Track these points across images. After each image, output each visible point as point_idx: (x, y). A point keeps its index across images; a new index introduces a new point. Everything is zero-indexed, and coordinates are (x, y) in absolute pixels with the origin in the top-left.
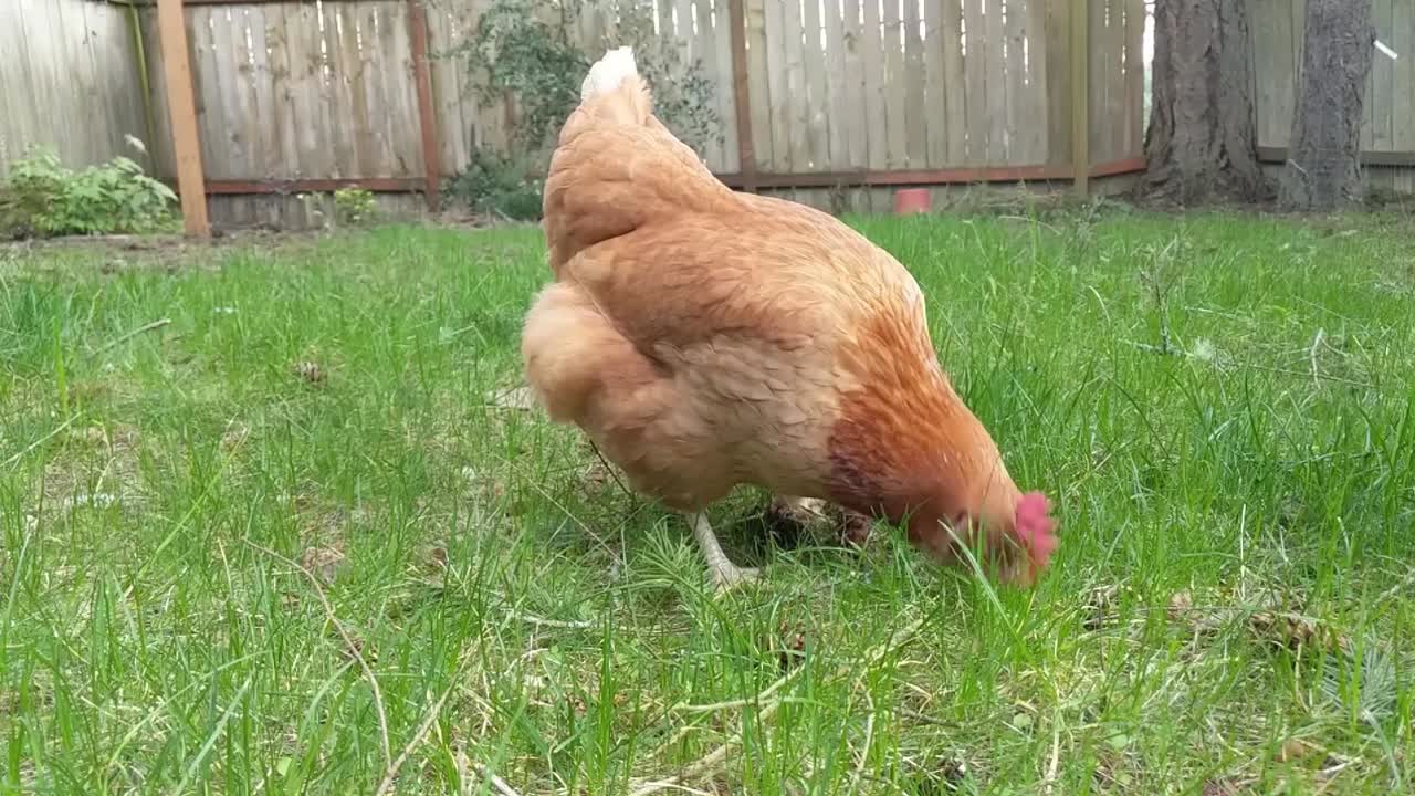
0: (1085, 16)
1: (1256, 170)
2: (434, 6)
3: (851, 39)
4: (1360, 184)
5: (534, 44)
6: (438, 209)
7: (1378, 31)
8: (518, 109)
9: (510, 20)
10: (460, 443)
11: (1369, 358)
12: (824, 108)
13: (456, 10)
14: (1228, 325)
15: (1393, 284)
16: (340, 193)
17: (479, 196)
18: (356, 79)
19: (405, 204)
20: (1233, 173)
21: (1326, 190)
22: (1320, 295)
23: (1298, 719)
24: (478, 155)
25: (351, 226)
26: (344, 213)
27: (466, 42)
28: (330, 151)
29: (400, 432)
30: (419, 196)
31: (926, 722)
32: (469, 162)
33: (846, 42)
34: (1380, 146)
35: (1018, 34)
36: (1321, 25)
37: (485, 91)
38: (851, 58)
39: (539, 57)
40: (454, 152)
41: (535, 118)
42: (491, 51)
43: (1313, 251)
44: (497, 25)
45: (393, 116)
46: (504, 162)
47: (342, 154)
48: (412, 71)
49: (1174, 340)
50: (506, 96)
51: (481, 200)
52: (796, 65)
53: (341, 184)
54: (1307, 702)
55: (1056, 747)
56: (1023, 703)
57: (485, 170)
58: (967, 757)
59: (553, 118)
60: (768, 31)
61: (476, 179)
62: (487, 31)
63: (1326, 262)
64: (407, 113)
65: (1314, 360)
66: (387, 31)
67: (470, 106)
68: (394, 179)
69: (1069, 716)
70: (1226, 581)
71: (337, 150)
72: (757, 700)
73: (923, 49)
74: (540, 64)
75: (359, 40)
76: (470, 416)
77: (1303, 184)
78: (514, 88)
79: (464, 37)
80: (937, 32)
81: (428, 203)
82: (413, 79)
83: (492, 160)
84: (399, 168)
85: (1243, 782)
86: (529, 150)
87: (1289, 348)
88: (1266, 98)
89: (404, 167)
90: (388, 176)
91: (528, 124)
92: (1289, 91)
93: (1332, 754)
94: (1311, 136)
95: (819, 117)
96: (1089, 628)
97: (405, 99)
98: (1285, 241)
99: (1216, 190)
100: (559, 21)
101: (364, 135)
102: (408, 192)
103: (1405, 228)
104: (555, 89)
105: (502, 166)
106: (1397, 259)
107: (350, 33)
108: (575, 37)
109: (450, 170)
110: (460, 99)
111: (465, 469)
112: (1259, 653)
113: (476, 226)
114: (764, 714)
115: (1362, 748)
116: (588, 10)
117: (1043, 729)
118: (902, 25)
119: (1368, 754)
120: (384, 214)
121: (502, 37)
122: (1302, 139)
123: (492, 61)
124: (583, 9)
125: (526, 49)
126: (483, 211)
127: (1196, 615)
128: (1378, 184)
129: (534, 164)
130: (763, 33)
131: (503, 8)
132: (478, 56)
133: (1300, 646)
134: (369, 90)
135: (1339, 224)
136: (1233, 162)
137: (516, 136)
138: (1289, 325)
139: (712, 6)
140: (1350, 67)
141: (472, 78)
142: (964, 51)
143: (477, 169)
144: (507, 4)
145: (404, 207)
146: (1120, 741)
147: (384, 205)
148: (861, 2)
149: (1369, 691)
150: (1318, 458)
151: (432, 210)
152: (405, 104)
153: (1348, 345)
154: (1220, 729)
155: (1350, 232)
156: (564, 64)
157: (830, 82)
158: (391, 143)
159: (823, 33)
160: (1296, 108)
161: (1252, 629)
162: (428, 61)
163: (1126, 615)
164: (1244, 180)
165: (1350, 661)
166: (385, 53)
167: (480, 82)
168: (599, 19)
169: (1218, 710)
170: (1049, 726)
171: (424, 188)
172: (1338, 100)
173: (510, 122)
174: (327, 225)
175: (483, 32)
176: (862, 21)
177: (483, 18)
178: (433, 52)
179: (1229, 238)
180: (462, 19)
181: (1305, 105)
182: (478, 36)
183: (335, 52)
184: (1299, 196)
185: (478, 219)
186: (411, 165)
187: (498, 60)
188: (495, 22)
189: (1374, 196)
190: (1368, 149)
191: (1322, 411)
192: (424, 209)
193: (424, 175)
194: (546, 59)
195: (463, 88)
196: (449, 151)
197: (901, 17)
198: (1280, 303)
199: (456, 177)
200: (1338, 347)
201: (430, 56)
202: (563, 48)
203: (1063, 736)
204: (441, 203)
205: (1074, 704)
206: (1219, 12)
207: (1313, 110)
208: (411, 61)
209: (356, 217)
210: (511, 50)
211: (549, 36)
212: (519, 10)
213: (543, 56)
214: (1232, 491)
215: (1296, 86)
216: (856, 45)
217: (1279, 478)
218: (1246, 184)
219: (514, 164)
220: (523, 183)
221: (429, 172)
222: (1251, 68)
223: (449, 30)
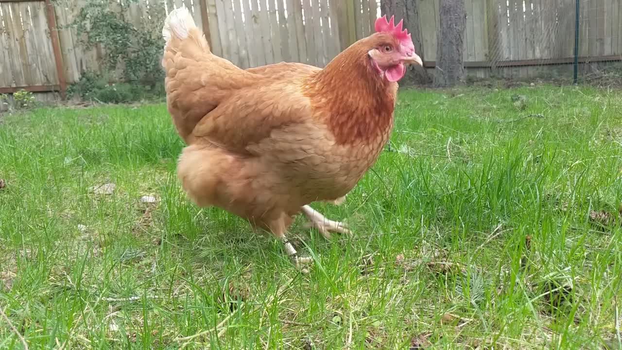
0: (353, 7)
1: (424, 70)
2: (58, 5)
3: (255, 18)
4: (463, 75)
5: (108, 21)
6: (66, 99)
7: (467, 13)
8: (103, 51)
9: (96, 10)
10: (76, 213)
11: (469, 147)
12: (246, 48)
13: (69, 6)
14: (415, 137)
15: (478, 116)
16: (16, 94)
17: (86, 92)
18: (21, 38)
19: (50, 97)
20: (416, 72)
21: (451, 78)
22: (449, 122)
23: (448, 305)
24: (84, 73)
25: (22, 109)
26: (19, 103)
27: (75, 21)
28: (10, 74)
29: (45, 210)
30: (57, 93)
31: (296, 325)
32: (81, 76)
33: (253, 19)
34: (471, 59)
35: (326, 16)
36: (446, 11)
37: (86, 44)
38: (255, 26)
39: (111, 27)
40: (73, 72)
41: (111, 55)
42: (88, 25)
43: (447, 104)
44: (90, 13)
45: (40, 56)
46: (98, 76)
47: (16, 75)
48: (49, 35)
49: (393, 145)
50: (96, 45)
51: (87, 94)
52: (231, 29)
53: (16, 89)
54: (450, 296)
55: (351, 330)
56: (336, 311)
57: (88, 80)
58: (313, 339)
59: (120, 55)
60: (218, 14)
61: (84, 84)
62: (85, 16)
63: (452, 108)
64: (48, 54)
65: (448, 151)
66: (35, 16)
67: (79, 51)
68: (43, 86)
69: (356, 314)
70: (417, 247)
71: (13, 73)
72: (216, 329)
73: (286, 22)
74: (112, 30)
75: (22, 21)
76: (81, 200)
77: (442, 76)
78: (101, 42)
79: (74, 19)
80: (292, 14)
81: (61, 97)
82: (50, 38)
83: (91, 75)
84: (46, 81)
85: (427, 335)
86: (109, 70)
87: (439, 146)
88: (427, 41)
89: (47, 80)
90: (40, 85)
91: (108, 57)
92: (435, 37)
93: (462, 318)
94: (445, 56)
95: (244, 52)
96: (363, 274)
97: (47, 47)
98: (436, 100)
99: (409, 79)
100: (120, 11)
101: (27, 66)
102: (50, 91)
103: (482, 92)
104: (121, 42)
105: (97, 78)
106: (479, 106)
107: (17, 17)
108: (128, 17)
109: (71, 80)
110: (74, 48)
111: (79, 226)
112: (431, 278)
113: (85, 106)
114: (219, 335)
115: (473, 314)
116: (133, 5)
117: (345, 322)
118: (277, 12)
119: (475, 317)
120: (40, 102)
121: (93, 18)
122: (441, 57)
123: (89, 29)
124: (131, 5)
125: (104, 23)
126: (88, 99)
127: (406, 263)
128: (471, 74)
129: (112, 76)
130: (216, 15)
131: (92, 5)
132: (81, 27)
133: (446, 273)
134: (28, 44)
135: (457, 92)
136: (415, 68)
137: (103, 64)
138: (438, 136)
139: (192, 3)
140: (457, 28)
141: (80, 38)
142: (304, 23)
143: (84, 79)
144: (94, 2)
145: (49, 99)
146: (377, 324)
147: (40, 98)
148: (258, 2)
149: (474, 290)
150: (451, 192)
151: (63, 100)
152: (46, 50)
153: (461, 143)
154: (417, 312)
155: (462, 95)
156: (124, 30)
157: (248, 37)
158: (41, 70)
159: (243, 16)
160: (438, 43)
161: (428, 267)
162: (57, 30)
163: (378, 266)
164: (420, 75)
165: (466, 277)
166: (35, 26)
167: (83, 39)
168: (139, 9)
169: (416, 304)
170: (348, 320)
171: (59, 89)
172: (454, 41)
173: (99, 57)
174: (10, 109)
175: (83, 16)
176: (259, 10)
177: (83, 9)
178: (59, 25)
179: (415, 100)
180: (73, 10)
181: (441, 44)
182: (81, 18)
183: (10, 27)
184: (441, 81)
185: (86, 103)
186: (51, 79)
187: (92, 29)
188: (88, 12)
189: (470, 80)
190: (466, 61)
191: (452, 172)
192: (59, 99)
193: (58, 83)
194: (115, 28)
195: (75, 43)
196: (70, 71)
197: (277, 8)
198: (434, 127)
199: (74, 84)
200: (457, 144)
201: (58, 27)
202: (123, 23)
203: (353, 324)
204: (68, 96)
205: (358, 309)
206: (406, 6)
207: (444, 45)
208: (48, 30)
209: (25, 105)
210: (98, 24)
211: (116, 18)
212: (100, 6)
213: (114, 27)
214: (418, 208)
215: (438, 36)
216: (258, 21)
217: (436, 202)
218: (421, 77)
219: (102, 77)
220: (108, 85)
221: (60, 81)
222: (420, 29)
223: (66, 15)
